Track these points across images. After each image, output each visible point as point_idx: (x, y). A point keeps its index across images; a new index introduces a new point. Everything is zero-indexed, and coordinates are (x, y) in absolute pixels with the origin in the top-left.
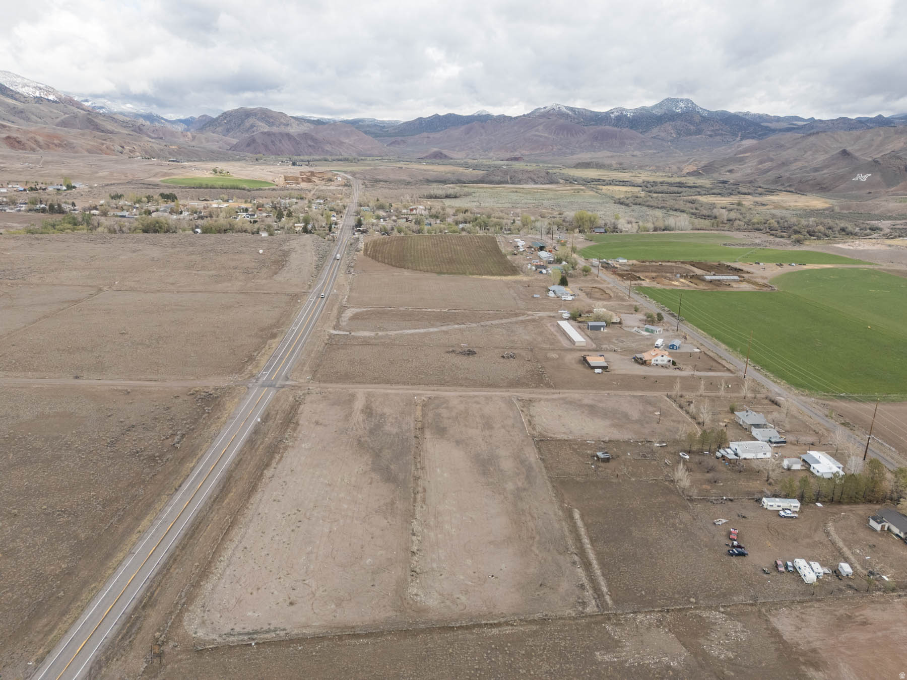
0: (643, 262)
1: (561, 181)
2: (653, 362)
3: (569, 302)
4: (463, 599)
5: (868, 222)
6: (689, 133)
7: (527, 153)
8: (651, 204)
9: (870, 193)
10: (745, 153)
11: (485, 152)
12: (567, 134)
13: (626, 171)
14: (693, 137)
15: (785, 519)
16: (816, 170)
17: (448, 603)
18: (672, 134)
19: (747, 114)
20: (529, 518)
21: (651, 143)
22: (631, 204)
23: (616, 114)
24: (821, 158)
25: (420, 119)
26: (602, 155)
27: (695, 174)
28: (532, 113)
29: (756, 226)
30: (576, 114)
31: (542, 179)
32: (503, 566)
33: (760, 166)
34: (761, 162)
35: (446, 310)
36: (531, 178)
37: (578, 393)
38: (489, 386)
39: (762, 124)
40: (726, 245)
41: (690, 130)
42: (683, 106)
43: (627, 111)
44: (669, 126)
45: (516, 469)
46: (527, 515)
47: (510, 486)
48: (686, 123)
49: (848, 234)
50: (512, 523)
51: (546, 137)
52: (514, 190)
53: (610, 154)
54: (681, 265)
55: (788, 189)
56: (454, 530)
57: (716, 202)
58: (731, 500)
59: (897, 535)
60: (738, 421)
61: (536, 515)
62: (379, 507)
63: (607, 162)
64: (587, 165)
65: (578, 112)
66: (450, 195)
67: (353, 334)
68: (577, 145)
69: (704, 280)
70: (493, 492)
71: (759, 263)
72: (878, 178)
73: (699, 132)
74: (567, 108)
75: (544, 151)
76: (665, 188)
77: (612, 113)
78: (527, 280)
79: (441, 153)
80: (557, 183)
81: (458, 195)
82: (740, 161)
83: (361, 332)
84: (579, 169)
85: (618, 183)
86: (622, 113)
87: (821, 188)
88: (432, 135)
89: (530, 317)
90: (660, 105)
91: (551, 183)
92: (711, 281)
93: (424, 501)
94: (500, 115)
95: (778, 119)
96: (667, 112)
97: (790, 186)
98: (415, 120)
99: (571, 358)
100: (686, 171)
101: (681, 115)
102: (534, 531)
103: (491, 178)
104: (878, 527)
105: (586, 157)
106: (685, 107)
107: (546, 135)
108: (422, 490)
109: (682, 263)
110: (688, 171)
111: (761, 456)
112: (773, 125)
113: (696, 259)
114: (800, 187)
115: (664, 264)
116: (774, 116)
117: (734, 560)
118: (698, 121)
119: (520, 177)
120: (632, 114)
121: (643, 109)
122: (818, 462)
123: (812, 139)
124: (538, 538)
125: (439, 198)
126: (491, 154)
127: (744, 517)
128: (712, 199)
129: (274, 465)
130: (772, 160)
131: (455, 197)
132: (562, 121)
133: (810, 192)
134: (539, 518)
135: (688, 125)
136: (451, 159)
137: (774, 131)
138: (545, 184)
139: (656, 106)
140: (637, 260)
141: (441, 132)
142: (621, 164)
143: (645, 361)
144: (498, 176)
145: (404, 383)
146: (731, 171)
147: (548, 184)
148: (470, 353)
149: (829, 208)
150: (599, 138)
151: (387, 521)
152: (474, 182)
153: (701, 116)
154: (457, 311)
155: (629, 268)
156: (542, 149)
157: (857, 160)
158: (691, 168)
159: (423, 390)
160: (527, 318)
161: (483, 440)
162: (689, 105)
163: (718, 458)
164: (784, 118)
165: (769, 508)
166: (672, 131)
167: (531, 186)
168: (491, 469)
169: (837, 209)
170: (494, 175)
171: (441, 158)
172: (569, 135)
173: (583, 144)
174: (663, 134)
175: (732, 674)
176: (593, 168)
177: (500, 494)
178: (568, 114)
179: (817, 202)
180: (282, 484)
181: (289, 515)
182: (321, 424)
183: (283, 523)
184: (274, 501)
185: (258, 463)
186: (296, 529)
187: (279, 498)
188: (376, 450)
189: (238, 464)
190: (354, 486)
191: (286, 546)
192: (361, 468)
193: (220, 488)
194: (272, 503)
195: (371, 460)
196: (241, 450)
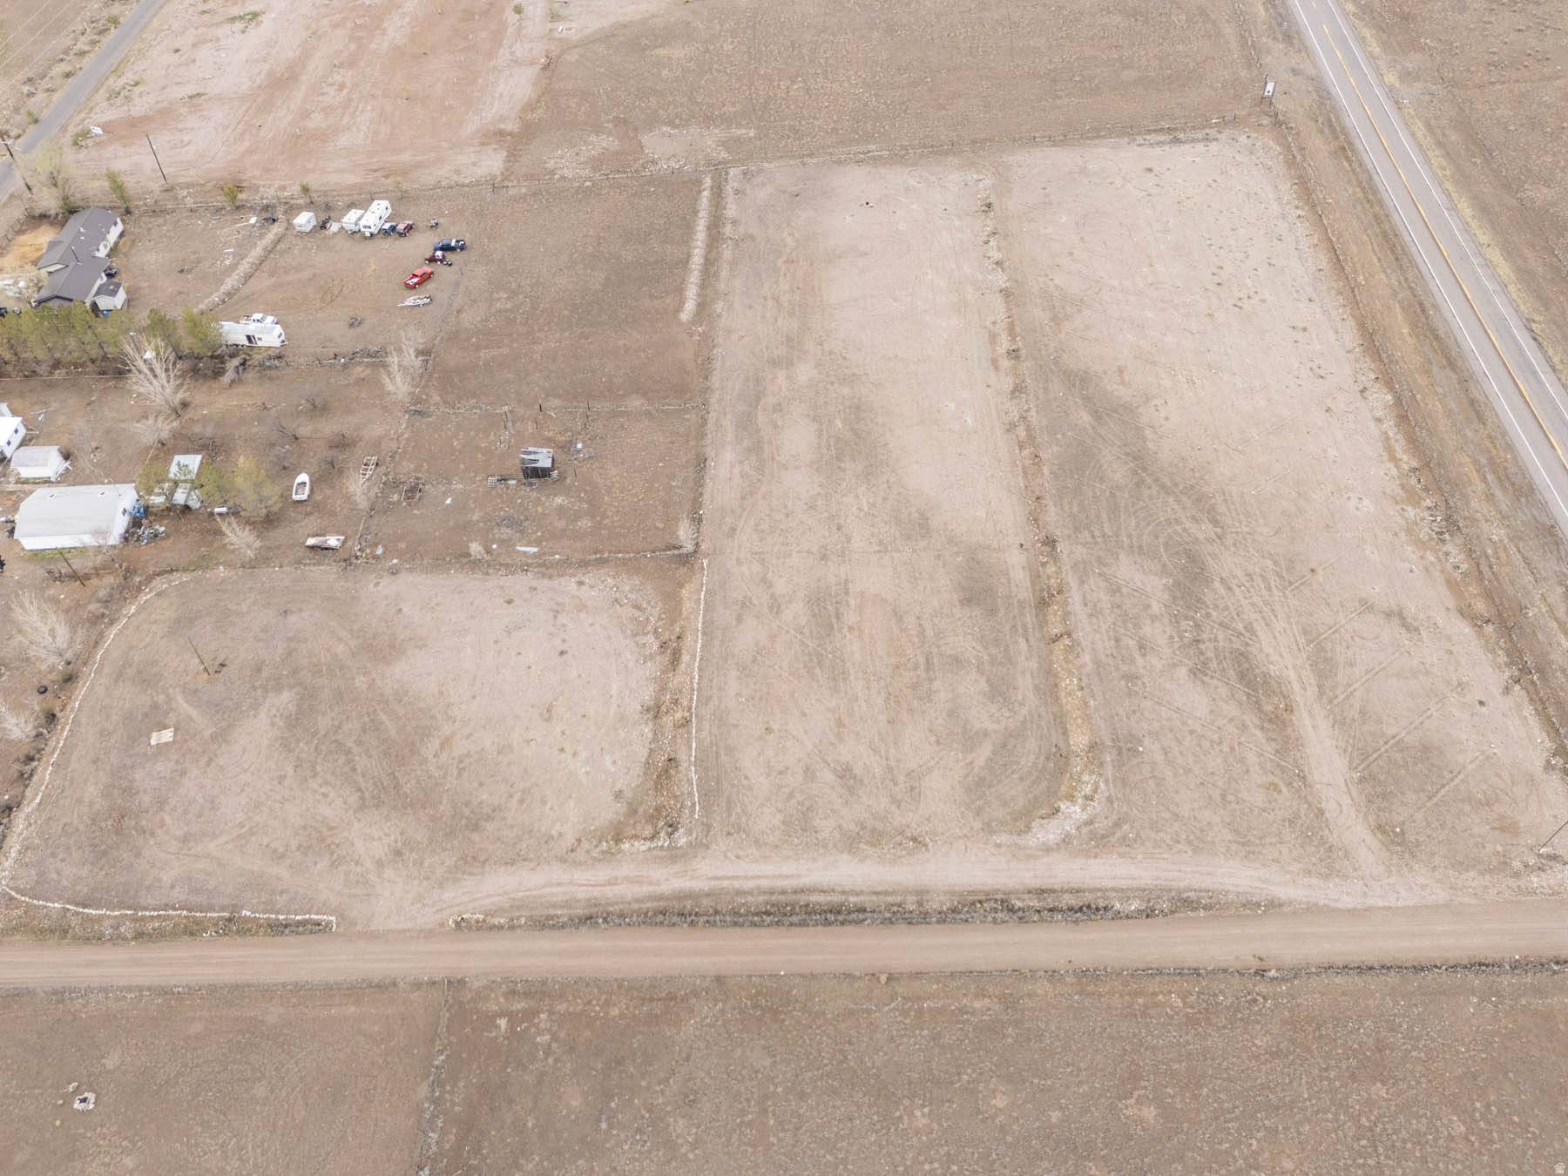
4: (912, 182)
17: (933, 178)
20: (785, 299)
32: (849, 219)
45: (780, 423)
46: (786, 304)
47: (805, 372)
50: (820, 289)
56: (929, 277)
61: (770, 303)
62: (1079, 311)
70: (844, 358)
93: (993, 338)
102: (782, 274)
108: (1000, 363)
124: (780, 262)
129: (1389, 426)
134: (765, 298)
151: (1056, 281)
161: (849, 540)
177: (831, 353)
180: (1321, 372)
181: (1249, 297)
182: (1389, 615)
183: (1248, 281)
184: (1305, 329)
185: (1430, 422)
186: (1216, 271)
187: (1299, 336)
188: (1149, 480)
189: (1472, 402)
190: (1154, 363)
191: (1212, 242)
192: (1163, 415)
193: (1441, 333)
194: (1305, 325)
195: (1150, 445)
196: (1510, 447)
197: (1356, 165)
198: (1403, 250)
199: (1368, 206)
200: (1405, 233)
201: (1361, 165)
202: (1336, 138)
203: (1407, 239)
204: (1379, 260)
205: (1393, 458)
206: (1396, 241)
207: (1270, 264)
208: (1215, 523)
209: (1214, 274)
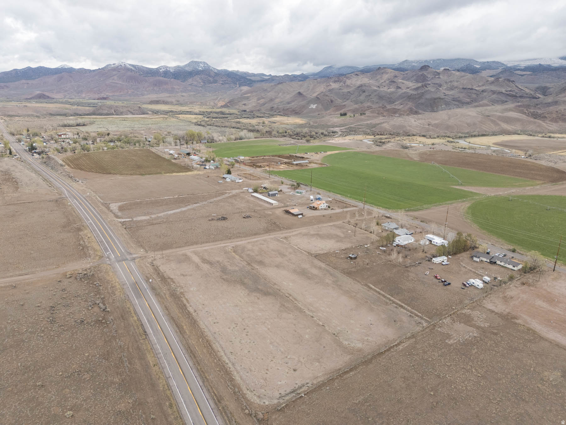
0: (253, 157)
1: (150, 112)
2: (320, 208)
3: (241, 183)
5: (329, 129)
6: (210, 83)
7: (111, 94)
8: (217, 124)
9: (319, 114)
10: (247, 94)
11: (78, 93)
12: (135, 82)
13: (184, 105)
14: (213, 85)
15: (446, 266)
16: (288, 103)
17: (366, 343)
18: (200, 82)
19: (238, 71)
20: (354, 293)
21: (190, 88)
22: (206, 126)
23: (163, 70)
24: (288, 97)
25: (15, 70)
26: (163, 96)
27: (225, 106)
28: (105, 67)
29: (283, 134)
30: (136, 69)
31: (137, 111)
33: (259, 101)
34: (259, 99)
35: (177, 196)
36: (129, 111)
37: (305, 229)
38: (255, 234)
39: (247, 78)
40: (280, 145)
41: (210, 80)
42: (202, 66)
43: (169, 68)
44: (197, 78)
45: (321, 273)
46: (352, 292)
47: (328, 281)
48: (206, 76)
49: (325, 136)
50: (350, 298)
51: (120, 84)
52: (123, 119)
53: (168, 95)
54: (272, 158)
55: (279, 113)
56: (328, 310)
57: (251, 122)
58: (420, 263)
59: (486, 262)
60: (385, 228)
61: (356, 291)
63: (169, 100)
64: (157, 102)
65: (138, 68)
66: (80, 124)
67: (134, 219)
68: (144, 89)
69: (293, 164)
70: (324, 286)
71: (307, 153)
72: (320, 106)
73: (215, 82)
74: (130, 65)
75: (122, 93)
76: (215, 115)
77: (161, 69)
78: (202, 173)
79: (44, 95)
80: (147, 114)
81: (85, 124)
82: (248, 99)
83: (138, 217)
84: (153, 105)
85: (186, 113)
86: (167, 69)
87: (296, 113)
88: (30, 82)
89: (231, 194)
90: (189, 65)
91: (144, 114)
92: (297, 165)
93: (296, 300)
94: (80, 69)
95: (254, 75)
96: (194, 69)
97: (279, 112)
98: (11, 71)
99: (279, 212)
100: (219, 105)
101: (203, 71)
102: (364, 298)
103: (100, 111)
104: (478, 260)
105: (154, 97)
106: (204, 66)
107: (120, 82)
108: (289, 295)
109: (273, 156)
110: (220, 105)
111: (410, 241)
112: (253, 78)
113: (278, 154)
114: (286, 112)
115: (265, 157)
116: (252, 73)
117: (447, 287)
118: (213, 75)
119: (122, 110)
120: (173, 70)
121: (178, 67)
122: (434, 239)
123: (280, 86)
124: (369, 301)
125: (71, 126)
126: (84, 95)
127: (432, 269)
128: (246, 120)
130: (263, 98)
131: (84, 125)
132: (129, 73)
133: (291, 115)
134: (359, 292)
135: (208, 77)
136: (53, 99)
137: (254, 81)
138: (140, 114)
139: (186, 65)
140: (248, 157)
141: (37, 80)
142: (178, 101)
143: (316, 208)
144: (105, 110)
145: (207, 242)
146: (245, 104)
147: (142, 114)
148: (224, 219)
149: (307, 123)
150: (157, 85)
152: (88, 115)
153: (214, 72)
154: (184, 196)
155: (250, 162)
156: (120, 92)
157: (306, 97)
158: (221, 103)
159: (224, 243)
160: (229, 195)
161: (288, 262)
162: (206, 65)
163: (395, 246)
164: (257, 74)
165: (437, 263)
166: (200, 81)
167: (130, 116)
168: (310, 275)
169: (312, 123)
170: (102, 109)
171: (45, 99)
172: (136, 83)
173: (147, 89)
174: (195, 83)
175: (496, 331)
176: (161, 104)
177: (328, 286)
178: (131, 69)
179: (299, 121)
180: (207, 313)
181: (234, 328)
182: (186, 275)
183: (236, 333)
184: (215, 323)
185: (178, 306)
186: (247, 333)
187: (215, 321)
188: (239, 281)
189: (167, 310)
190: (251, 303)
191: (254, 344)
192: (243, 293)
193: (175, 325)
194: (214, 325)
195: (243, 287)
196: (159, 301)
197: (211, 391)
198: (188, 351)
199: (203, 369)
200: (188, 358)
201: (209, 390)
202: (223, 408)
203: (186, 355)
204: (195, 348)
205: (187, 300)
206: (190, 354)
207: (232, 341)
208: (223, 279)
209: (248, 332)
